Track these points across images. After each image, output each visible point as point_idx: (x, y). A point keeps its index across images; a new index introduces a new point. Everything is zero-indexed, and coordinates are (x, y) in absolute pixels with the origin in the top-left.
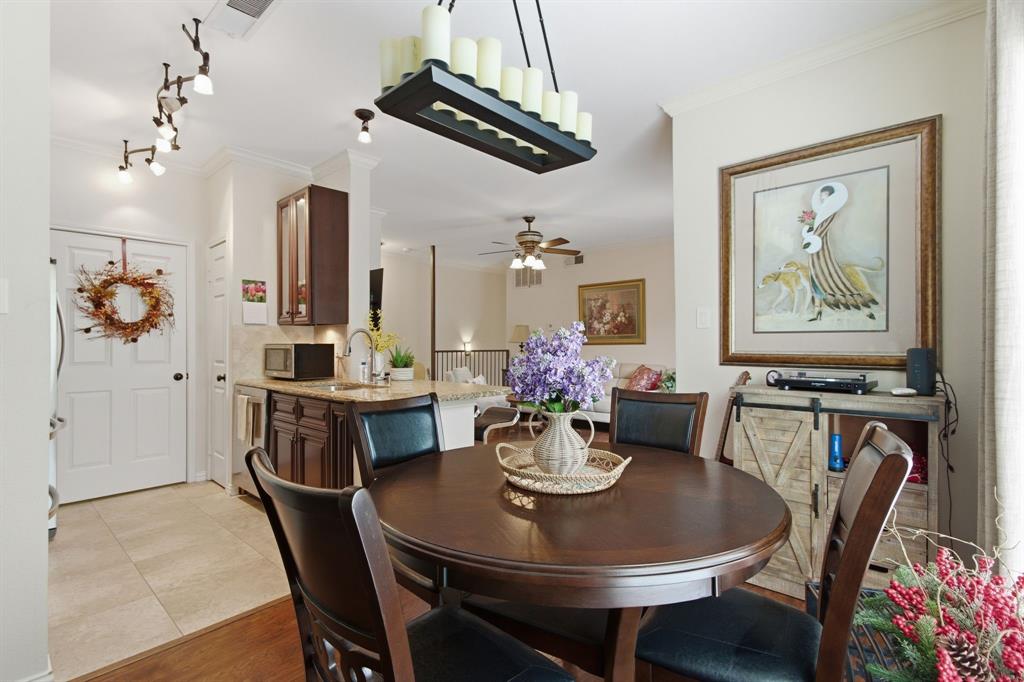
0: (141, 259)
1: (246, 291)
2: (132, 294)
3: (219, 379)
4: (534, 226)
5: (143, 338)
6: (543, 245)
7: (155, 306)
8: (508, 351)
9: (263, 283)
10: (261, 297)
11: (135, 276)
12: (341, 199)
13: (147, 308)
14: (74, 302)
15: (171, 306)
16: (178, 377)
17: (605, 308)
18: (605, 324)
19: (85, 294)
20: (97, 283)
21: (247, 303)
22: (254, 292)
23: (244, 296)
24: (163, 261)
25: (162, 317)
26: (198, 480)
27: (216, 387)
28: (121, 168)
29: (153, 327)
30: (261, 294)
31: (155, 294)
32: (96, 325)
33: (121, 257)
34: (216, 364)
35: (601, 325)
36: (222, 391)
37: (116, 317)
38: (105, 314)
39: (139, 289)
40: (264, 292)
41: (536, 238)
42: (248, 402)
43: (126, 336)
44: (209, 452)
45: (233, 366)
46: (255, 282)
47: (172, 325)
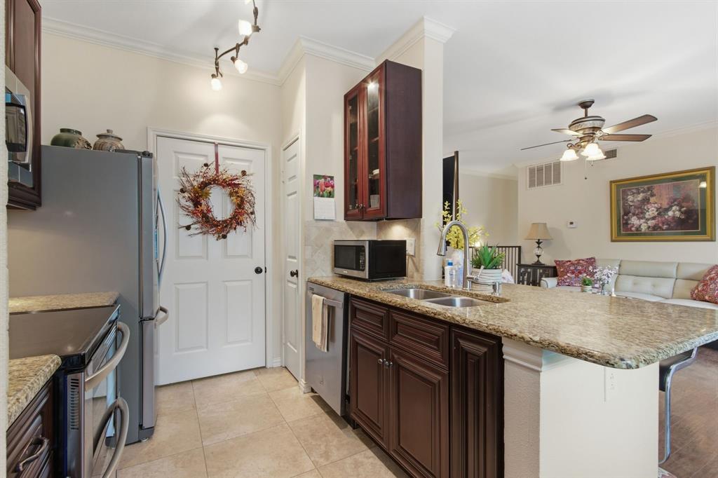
0: (229, 162)
1: (316, 186)
2: (223, 194)
3: (292, 274)
4: (592, 111)
5: (232, 235)
6: (607, 130)
7: (240, 205)
8: (520, 247)
9: (332, 178)
10: (330, 192)
11: (224, 177)
12: (414, 77)
13: (234, 207)
14: (178, 202)
15: (252, 205)
16: (258, 271)
17: (648, 203)
18: (648, 220)
19: (186, 195)
20: (195, 184)
21: (317, 198)
22: (324, 187)
23: (315, 191)
24: (247, 164)
25: (246, 216)
26: (275, 365)
27: (289, 281)
28: (213, 76)
29: (238, 224)
30: (329, 189)
31: (240, 194)
32: (195, 223)
33: (214, 159)
34: (289, 260)
35: (642, 221)
36: (295, 286)
37: (210, 215)
38: (202, 211)
39: (228, 190)
40: (333, 187)
41: (597, 124)
42: (323, 303)
43: (218, 232)
44: (284, 341)
45: (306, 262)
46: (325, 177)
47: (254, 222)
